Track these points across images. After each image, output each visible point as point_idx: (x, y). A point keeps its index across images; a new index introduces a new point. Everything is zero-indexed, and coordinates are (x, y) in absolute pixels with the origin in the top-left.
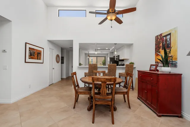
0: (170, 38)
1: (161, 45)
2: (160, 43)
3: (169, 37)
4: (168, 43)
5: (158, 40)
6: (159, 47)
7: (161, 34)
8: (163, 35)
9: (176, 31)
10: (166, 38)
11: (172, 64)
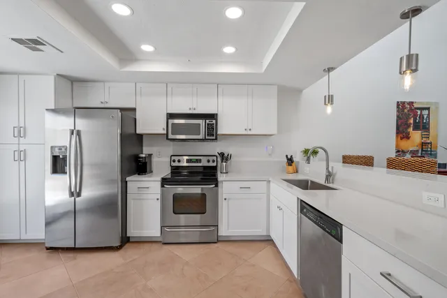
0: (429, 114)
1: (412, 121)
2: (408, 118)
3: (425, 112)
4: (425, 121)
5: (406, 111)
6: (407, 124)
7: (412, 103)
8: (416, 106)
9: (437, 108)
10: (421, 112)
11: (431, 154)
